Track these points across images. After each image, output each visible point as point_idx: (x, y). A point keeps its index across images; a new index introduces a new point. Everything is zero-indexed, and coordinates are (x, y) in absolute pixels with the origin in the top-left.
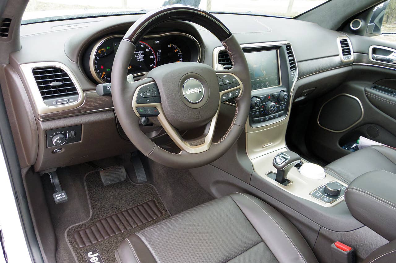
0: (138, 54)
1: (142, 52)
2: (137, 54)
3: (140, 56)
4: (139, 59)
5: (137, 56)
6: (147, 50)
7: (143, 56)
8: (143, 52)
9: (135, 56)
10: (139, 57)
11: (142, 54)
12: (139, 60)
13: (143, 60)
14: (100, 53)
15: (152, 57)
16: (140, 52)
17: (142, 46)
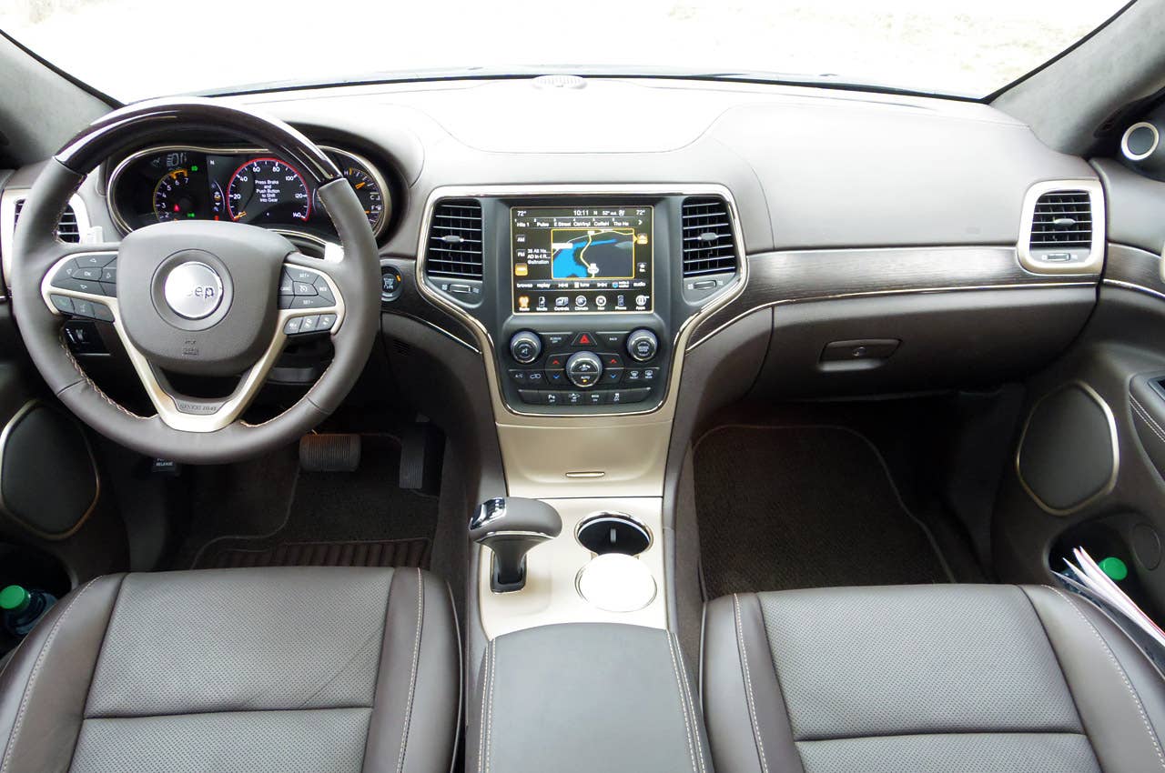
0: (265, 187)
1: (274, 182)
2: (261, 187)
3: (269, 191)
4: (267, 198)
5: (262, 191)
6: (289, 178)
7: (278, 191)
8: (277, 182)
9: (258, 190)
10: (266, 194)
11: (274, 187)
12: (265, 200)
13: (276, 200)
14: (175, 177)
15: (299, 196)
16: (269, 182)
17: (275, 169)
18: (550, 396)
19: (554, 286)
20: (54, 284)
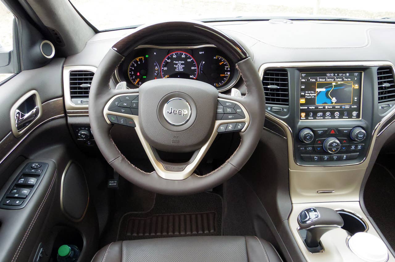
0: (178, 64)
1: (182, 62)
2: (176, 64)
3: (180, 66)
4: (179, 69)
5: (177, 66)
6: (188, 60)
7: (184, 66)
8: (184, 62)
9: (175, 66)
10: (178, 67)
11: (182, 64)
12: (178, 70)
13: (182, 70)
14: (138, 60)
15: (193, 68)
16: (180, 62)
17: (183, 56)
18: (315, 157)
19: (317, 108)
20: (110, 109)
